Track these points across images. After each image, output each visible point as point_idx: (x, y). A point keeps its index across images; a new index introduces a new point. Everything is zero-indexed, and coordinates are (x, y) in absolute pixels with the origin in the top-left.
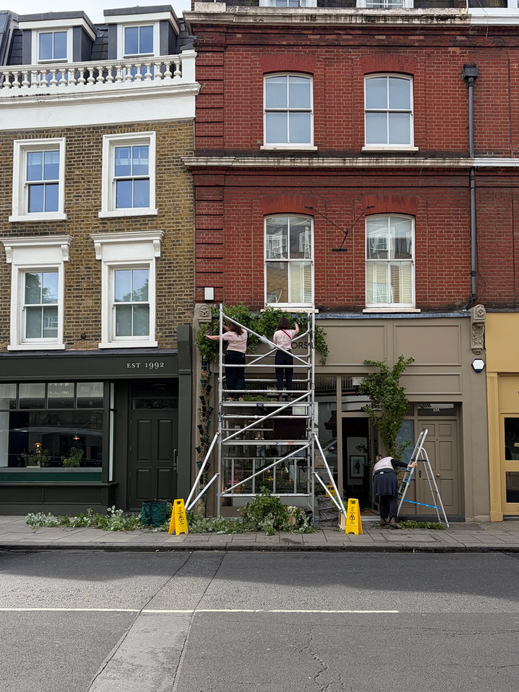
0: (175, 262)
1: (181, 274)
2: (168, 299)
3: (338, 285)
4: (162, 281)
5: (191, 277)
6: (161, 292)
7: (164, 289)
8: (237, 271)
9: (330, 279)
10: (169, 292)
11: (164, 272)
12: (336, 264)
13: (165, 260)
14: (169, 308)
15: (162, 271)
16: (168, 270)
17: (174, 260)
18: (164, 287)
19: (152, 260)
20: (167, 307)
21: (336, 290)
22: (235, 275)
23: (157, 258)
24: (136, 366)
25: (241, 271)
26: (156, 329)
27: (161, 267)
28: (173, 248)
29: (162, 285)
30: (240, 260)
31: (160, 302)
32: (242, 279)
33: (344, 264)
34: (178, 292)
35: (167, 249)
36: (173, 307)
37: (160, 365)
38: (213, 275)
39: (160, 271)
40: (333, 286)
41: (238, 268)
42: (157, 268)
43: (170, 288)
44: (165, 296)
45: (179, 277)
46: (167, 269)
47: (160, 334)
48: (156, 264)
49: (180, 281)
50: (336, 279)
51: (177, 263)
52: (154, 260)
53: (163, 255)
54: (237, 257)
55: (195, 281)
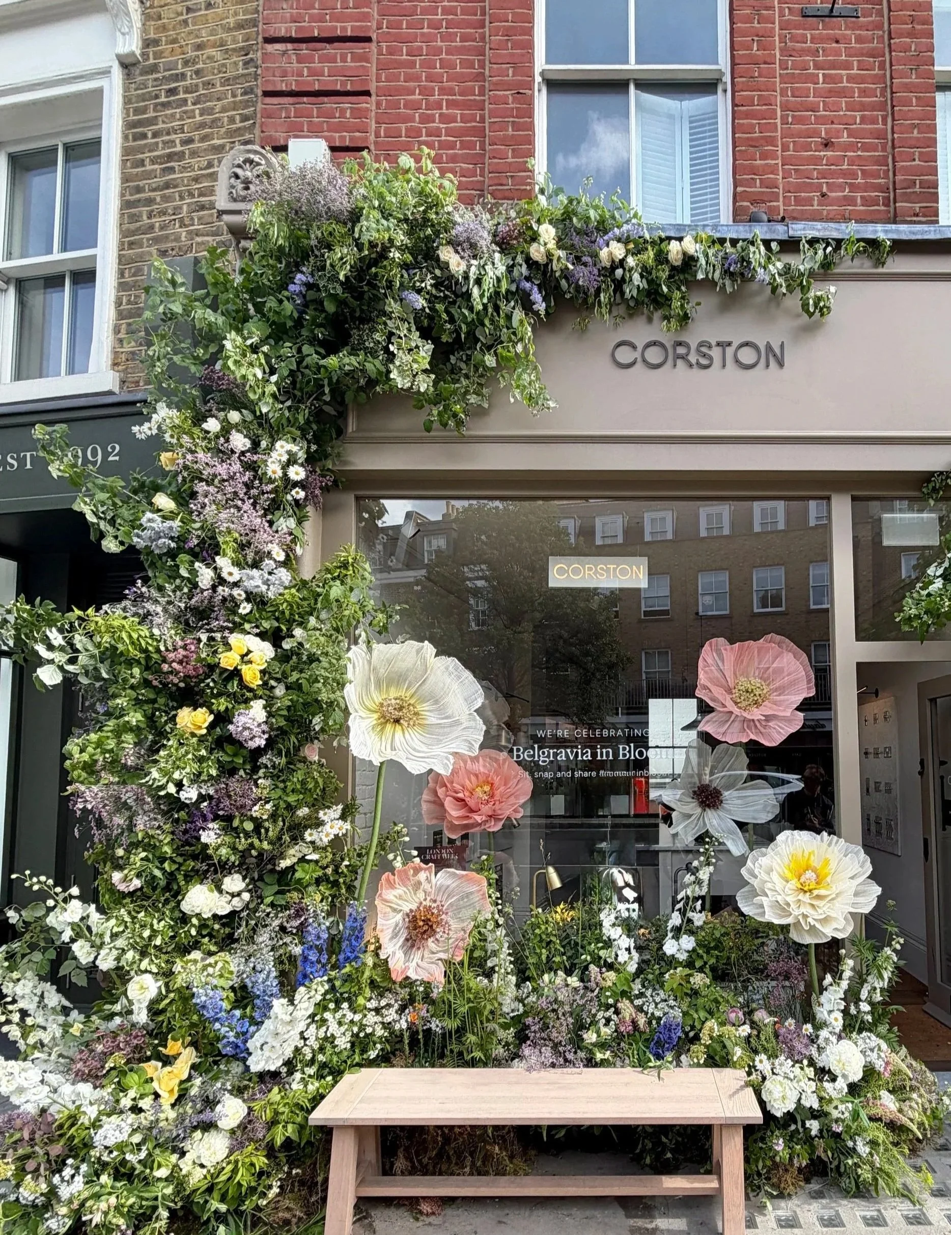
0: (188, 71)
1: (210, 111)
2: (163, 213)
3: (827, 145)
4: (141, 150)
5: (245, 118)
6: (139, 190)
7: (149, 175)
8: (425, 91)
9: (798, 120)
10: (167, 186)
11: (150, 114)
12: (817, 66)
13: (154, 69)
14: (163, 246)
15: (144, 110)
16: (165, 105)
17: (186, 63)
18: (149, 167)
19: (106, 72)
20: (156, 240)
21: (817, 161)
22: (416, 106)
23: (127, 65)
24: (22, 461)
25: (442, 91)
26: (117, 330)
27: (143, 98)
28: (185, 22)
29: (142, 163)
30: (438, 51)
31: (133, 226)
32: (444, 119)
33: (847, 66)
34: (196, 180)
35: (164, 28)
36: (178, 239)
37: (106, 455)
38: (329, 103)
39: (137, 111)
40: (807, 147)
41: (430, 78)
42: (127, 100)
43: (172, 170)
44: (150, 201)
45: (202, 125)
46: (163, 99)
47: (127, 348)
48: (126, 89)
49: (204, 139)
50: (820, 120)
51: (198, 73)
52: (117, 73)
53: (151, 50)
54: (427, 39)
55: (257, 131)
